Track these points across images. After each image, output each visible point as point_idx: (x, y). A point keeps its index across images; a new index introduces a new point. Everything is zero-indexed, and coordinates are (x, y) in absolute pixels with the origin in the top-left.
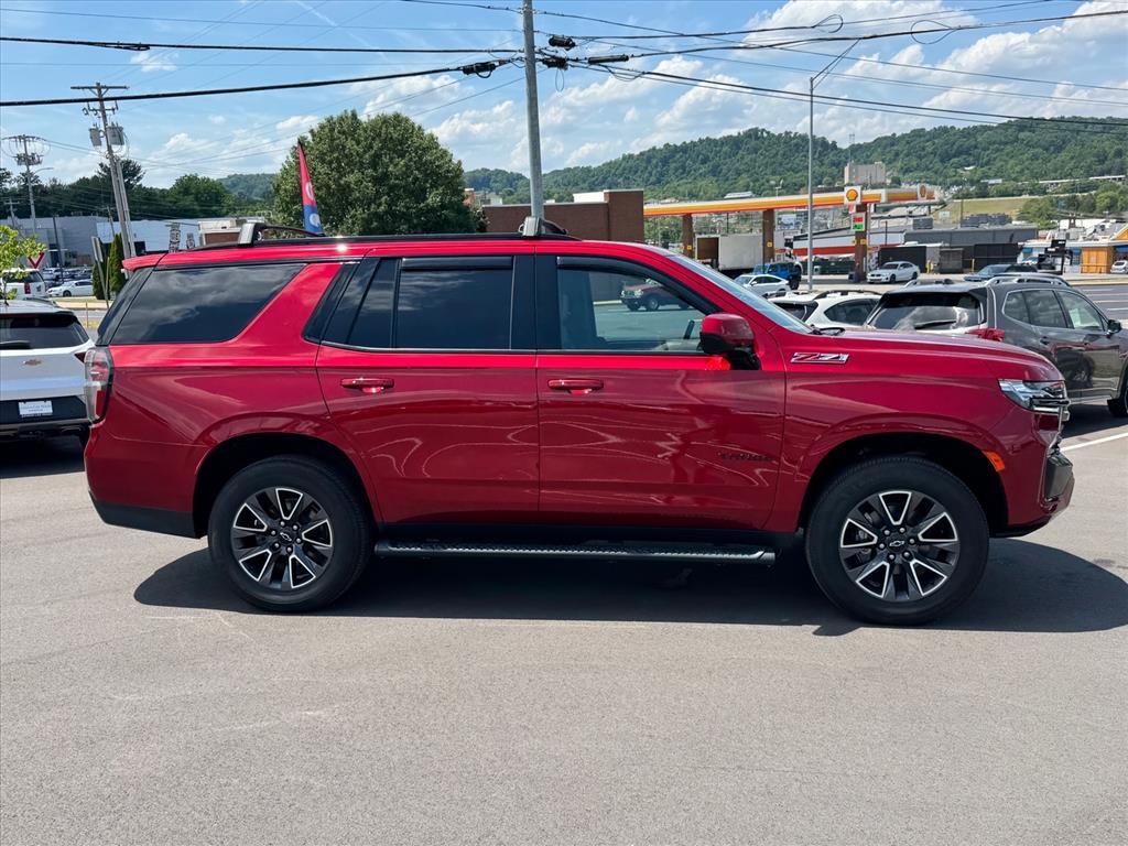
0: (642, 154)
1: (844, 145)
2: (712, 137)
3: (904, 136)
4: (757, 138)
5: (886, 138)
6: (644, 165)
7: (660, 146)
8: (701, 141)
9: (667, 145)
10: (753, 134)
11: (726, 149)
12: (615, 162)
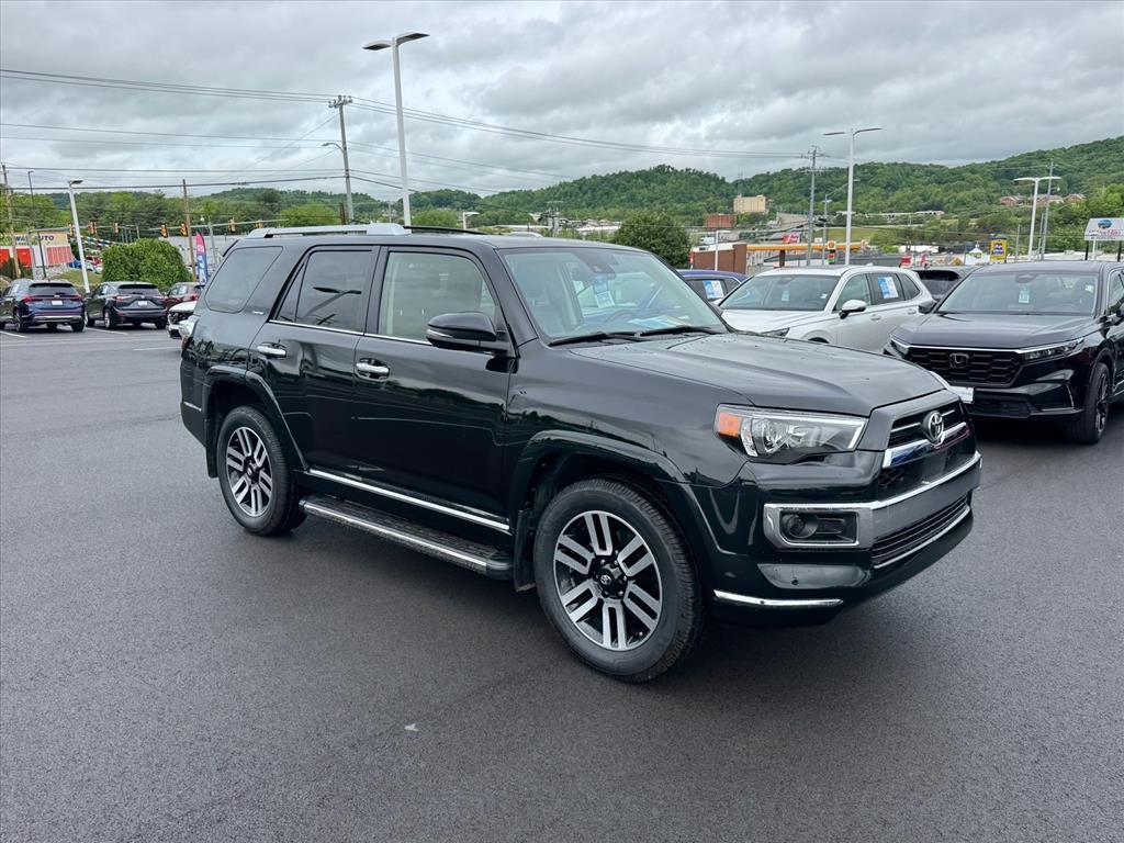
0: (575, 182)
1: (730, 180)
2: (630, 171)
3: (776, 174)
4: (664, 173)
5: (762, 175)
6: (577, 191)
7: (588, 176)
8: (620, 173)
9: (594, 176)
10: (661, 169)
11: (640, 180)
12: (554, 188)
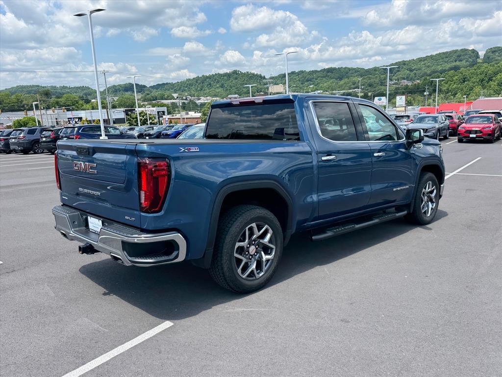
1: (268, 77)
3: (288, 74)
4: (237, 74)
8: (216, 74)
10: (235, 72)
11: (225, 78)
12: (184, 82)
